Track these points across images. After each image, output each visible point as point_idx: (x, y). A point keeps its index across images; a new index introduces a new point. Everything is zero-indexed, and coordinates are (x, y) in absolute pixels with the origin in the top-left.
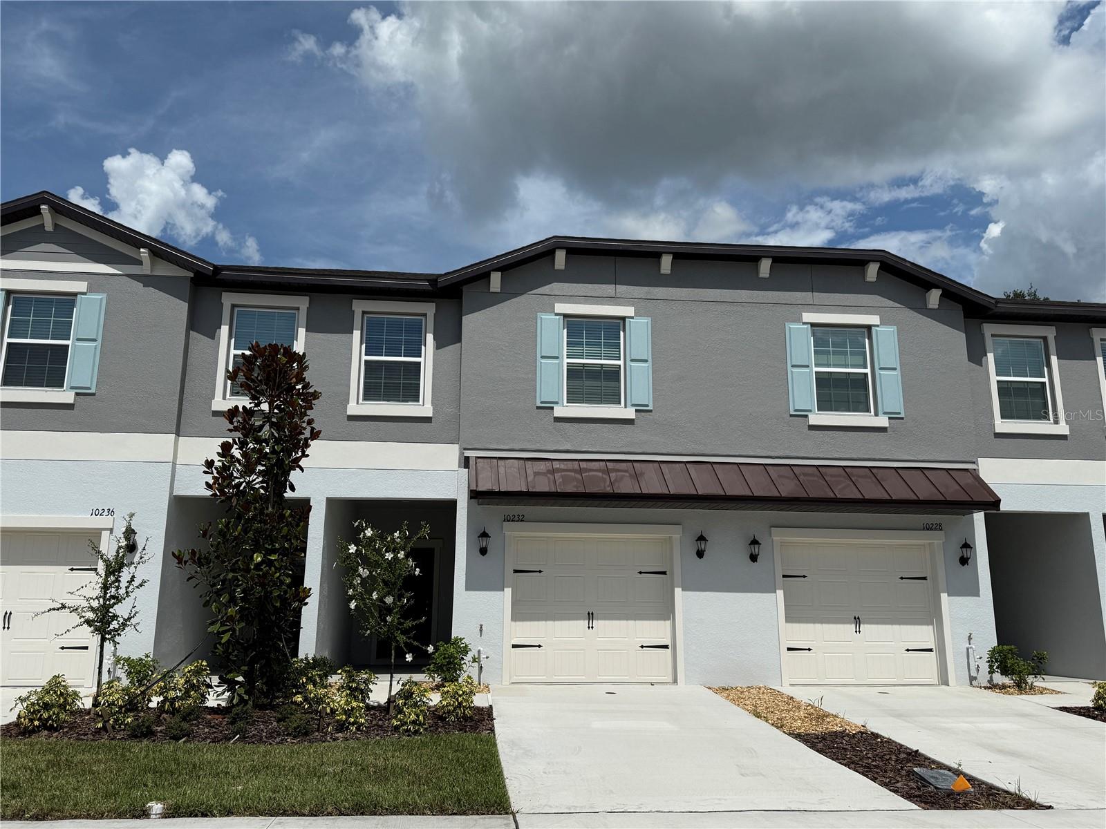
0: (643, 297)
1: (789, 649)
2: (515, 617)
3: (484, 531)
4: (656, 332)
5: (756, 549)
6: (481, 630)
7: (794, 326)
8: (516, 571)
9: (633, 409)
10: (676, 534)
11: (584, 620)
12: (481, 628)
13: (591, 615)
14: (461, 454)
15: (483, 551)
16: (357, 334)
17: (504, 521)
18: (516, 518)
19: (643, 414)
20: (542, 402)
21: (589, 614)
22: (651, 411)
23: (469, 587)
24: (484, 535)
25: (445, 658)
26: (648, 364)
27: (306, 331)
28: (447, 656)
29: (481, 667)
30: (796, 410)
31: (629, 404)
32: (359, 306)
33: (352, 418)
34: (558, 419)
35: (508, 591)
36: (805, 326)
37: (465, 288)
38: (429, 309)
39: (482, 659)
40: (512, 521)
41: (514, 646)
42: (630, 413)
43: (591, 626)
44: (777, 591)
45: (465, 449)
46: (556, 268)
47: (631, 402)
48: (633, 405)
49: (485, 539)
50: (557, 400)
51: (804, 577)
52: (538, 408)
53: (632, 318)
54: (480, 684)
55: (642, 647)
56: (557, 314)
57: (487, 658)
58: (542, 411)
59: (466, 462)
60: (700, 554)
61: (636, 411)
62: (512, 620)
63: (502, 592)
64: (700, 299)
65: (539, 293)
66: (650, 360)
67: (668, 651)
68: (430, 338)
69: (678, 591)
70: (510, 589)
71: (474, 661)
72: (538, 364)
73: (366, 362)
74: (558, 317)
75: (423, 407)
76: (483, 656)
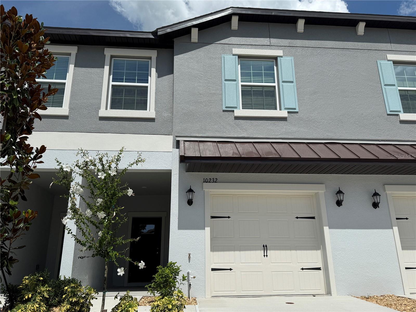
0: (288, 45)
1: (406, 268)
2: (214, 248)
3: (190, 188)
4: (296, 65)
5: (377, 199)
6: (189, 258)
7: (382, 62)
8: (212, 217)
9: (286, 111)
10: (321, 190)
11: (261, 250)
12: (189, 256)
13: (265, 247)
14: (174, 139)
15: (190, 202)
16: (107, 68)
17: (204, 182)
18: (212, 181)
19: (292, 114)
20: (226, 107)
21: (264, 246)
22: (297, 112)
23: (181, 227)
24: (191, 191)
25: (162, 278)
26: (295, 84)
27: (75, 66)
28: (164, 276)
29: (190, 285)
30: (391, 111)
31: (283, 108)
32: (109, 52)
33: (102, 119)
34: (237, 118)
35: (208, 230)
36: (390, 62)
37: (176, 40)
38: (153, 54)
39: (190, 279)
40: (209, 182)
41: (213, 270)
42: (284, 113)
43: (265, 254)
44: (394, 228)
45: (177, 137)
46: (232, 29)
47: (284, 106)
48: (286, 109)
49: (191, 193)
50: (236, 106)
51: (407, 219)
52: (224, 111)
53: (282, 57)
54: (189, 298)
55: (303, 269)
56: (234, 55)
57: (194, 277)
58: (226, 113)
59: (177, 145)
60: (339, 203)
61: (288, 112)
62: (211, 251)
63: (203, 231)
64: (323, 47)
65: (222, 43)
66: (295, 81)
67: (321, 272)
68: (153, 71)
69: (326, 229)
70: (210, 228)
71: (184, 279)
72: (223, 84)
73: (113, 86)
74: (235, 56)
75: (150, 112)
76: (191, 276)
